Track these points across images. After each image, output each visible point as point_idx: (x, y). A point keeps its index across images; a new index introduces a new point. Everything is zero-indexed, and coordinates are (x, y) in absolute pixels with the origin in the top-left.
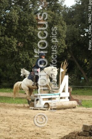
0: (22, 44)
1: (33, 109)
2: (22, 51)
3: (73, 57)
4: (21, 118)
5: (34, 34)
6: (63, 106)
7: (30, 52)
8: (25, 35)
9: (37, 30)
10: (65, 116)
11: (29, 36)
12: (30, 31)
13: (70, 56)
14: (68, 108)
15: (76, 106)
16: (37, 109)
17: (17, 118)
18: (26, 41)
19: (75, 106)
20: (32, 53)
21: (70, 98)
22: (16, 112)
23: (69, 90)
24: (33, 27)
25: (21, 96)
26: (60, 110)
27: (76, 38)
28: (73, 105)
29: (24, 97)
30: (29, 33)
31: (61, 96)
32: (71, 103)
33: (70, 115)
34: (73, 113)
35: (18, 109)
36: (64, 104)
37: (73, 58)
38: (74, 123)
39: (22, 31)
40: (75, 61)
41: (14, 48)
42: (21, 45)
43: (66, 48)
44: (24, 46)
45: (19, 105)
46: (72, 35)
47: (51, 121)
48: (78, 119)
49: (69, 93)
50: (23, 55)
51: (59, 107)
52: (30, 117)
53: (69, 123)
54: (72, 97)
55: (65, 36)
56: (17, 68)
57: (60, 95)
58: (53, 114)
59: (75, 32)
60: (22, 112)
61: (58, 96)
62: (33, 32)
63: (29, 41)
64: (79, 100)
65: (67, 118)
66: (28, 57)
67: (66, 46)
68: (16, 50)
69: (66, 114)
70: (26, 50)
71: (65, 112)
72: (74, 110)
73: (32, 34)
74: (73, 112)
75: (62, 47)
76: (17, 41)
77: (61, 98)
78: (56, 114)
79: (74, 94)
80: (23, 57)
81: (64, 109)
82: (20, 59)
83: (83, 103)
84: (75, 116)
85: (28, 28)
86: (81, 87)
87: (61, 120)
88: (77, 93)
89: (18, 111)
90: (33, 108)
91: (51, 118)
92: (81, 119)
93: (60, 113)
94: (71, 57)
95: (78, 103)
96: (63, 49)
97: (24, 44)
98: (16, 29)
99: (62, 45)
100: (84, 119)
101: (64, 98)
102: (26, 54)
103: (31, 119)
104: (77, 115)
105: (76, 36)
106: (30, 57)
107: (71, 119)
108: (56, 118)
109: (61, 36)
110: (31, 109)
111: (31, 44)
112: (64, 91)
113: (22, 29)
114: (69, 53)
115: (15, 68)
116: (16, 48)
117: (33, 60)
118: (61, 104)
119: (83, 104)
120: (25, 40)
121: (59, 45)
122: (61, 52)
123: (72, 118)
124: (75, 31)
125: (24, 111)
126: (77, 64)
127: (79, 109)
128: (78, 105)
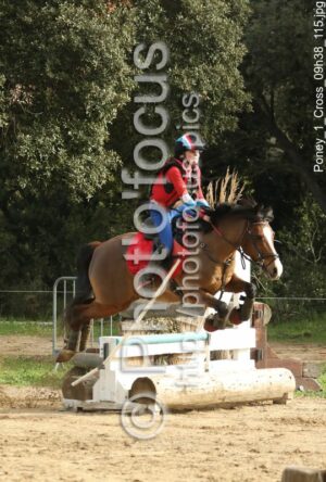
0: (28, 90)
1: (79, 409)
6: (223, 391)
7: (67, 130)
9: (99, 22)
10: (227, 439)
11: (65, 50)
12: (65, 29)
14: (251, 404)
15: (290, 396)
16: (98, 407)
18: (51, 75)
19: (286, 394)
21: (261, 357)
23: (256, 316)
28: (274, 389)
31: (215, 345)
32: (264, 380)
33: (251, 437)
34: (270, 425)
36: (226, 388)
38: (263, 467)
39: (27, 28)
42: (21, 98)
43: (251, 108)
48: (286, 453)
51: (202, 396)
53: (240, 469)
54: (268, 350)
55: (240, 49)
62: (82, 33)
64: (304, 365)
65: (236, 450)
67: (248, 97)
68: (1, 122)
72: (277, 412)
73: (77, 40)
75: (230, 104)
77: (215, 356)
84: (276, 440)
85: (59, 14)
87: (205, 456)
92: (297, 452)
95: (300, 377)
96: (232, 113)
97: (37, 90)
99: (229, 93)
100: (313, 449)
101: (233, 355)
107: (254, 451)
110: (69, 409)
113: (29, 20)
118: (212, 384)
120: (43, 70)
122: (223, 128)
127: (303, 406)
128: (301, 388)
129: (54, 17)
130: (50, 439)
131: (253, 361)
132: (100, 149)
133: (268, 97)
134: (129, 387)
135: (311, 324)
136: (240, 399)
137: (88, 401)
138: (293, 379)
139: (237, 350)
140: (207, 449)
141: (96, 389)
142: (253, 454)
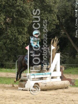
0: (10, 19)
1: (22, 90)
2: (10, 27)
3: (66, 33)
4: (7, 99)
5: (23, 9)
6: (54, 86)
7: (18, 29)
8: (13, 10)
9: (26, 5)
10: (56, 97)
11: (18, 11)
12: (18, 6)
13: (63, 33)
14: (60, 89)
15: (69, 87)
16: (26, 89)
17: (3, 100)
18: (15, 16)
19: (68, 86)
20: (21, 30)
21: (62, 78)
22: (3, 93)
23: (61, 69)
24: (22, 2)
25: (10, 76)
26: (51, 91)
27: (68, 13)
28: (65, 85)
29: (13, 77)
30: (18, 8)
31: (52, 76)
32: (63, 83)
33: (61, 96)
34: (65, 94)
35: (5, 90)
36: (55, 85)
37: (66, 35)
39: (10, 6)
40: (69, 38)
41: (2, 24)
42: (9, 21)
43: (58, 24)
44: (13, 22)
45: (7, 86)
46: (64, 10)
47: (41, 103)
48: (70, 101)
49: (61, 72)
50: (11, 31)
51: (50, 87)
52: (18, 98)
54: (64, 76)
55: (56, 11)
56: (7, 46)
57: (51, 74)
58: (43, 95)
59: (67, 7)
60: (9, 93)
61: (49, 76)
62: (22, 7)
63: (18, 17)
64: (71, 80)
65: (58, 100)
66: (17, 34)
67: (58, 21)
68: (4, 27)
69: (57, 94)
70: (15, 26)
71: (56, 93)
72: (66, 90)
73: (21, 9)
74: (65, 92)
75: (54, 22)
76: (4, 17)
77: (52, 78)
78: (46, 95)
79: (68, 73)
80: (12, 34)
81: (56, 90)
82: (8, 35)
83: (76, 83)
84: (67, 97)
86: (75, 66)
87: (51, 101)
88: (70, 73)
89: (5, 92)
90: (22, 88)
91: (40, 100)
92: (73, 100)
93: (50, 94)
94: (65, 34)
95: (71, 82)
96: (54, 25)
97: (12, 19)
98: (4, 4)
99: (54, 20)
100: (76, 100)
101: (56, 78)
102: (15, 30)
103: (18, 101)
104: (69, 96)
105: (68, 11)
106: (18, 34)
107: (62, 100)
108: (45, 100)
109: (53, 11)
110: (20, 90)
111: (20, 19)
112: (55, 70)
113: (11, 4)
114: (62, 29)
115: (4, 46)
116: (4, 24)
117: (22, 37)
118: (52, 84)
119: (76, 85)
120: (13, 15)
121: (50, 20)
122: (52, 28)
123: (64, 99)
124: (67, 5)
125: (12, 92)
126: (71, 41)
127: (72, 89)
128: (71, 85)
129: (16, 3)
130: (16, 97)
131: (61, 79)
132: (25, 33)
133: (61, 21)
134: (33, 85)
135: (71, 70)
136: (58, 88)
137: (24, 88)
138: (70, 83)
139: (57, 77)
140: (52, 100)
141: (26, 85)
142: (63, 101)
